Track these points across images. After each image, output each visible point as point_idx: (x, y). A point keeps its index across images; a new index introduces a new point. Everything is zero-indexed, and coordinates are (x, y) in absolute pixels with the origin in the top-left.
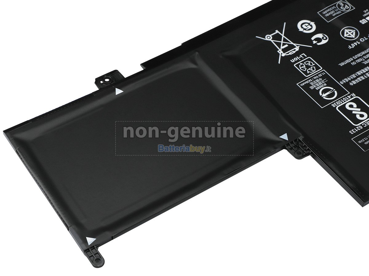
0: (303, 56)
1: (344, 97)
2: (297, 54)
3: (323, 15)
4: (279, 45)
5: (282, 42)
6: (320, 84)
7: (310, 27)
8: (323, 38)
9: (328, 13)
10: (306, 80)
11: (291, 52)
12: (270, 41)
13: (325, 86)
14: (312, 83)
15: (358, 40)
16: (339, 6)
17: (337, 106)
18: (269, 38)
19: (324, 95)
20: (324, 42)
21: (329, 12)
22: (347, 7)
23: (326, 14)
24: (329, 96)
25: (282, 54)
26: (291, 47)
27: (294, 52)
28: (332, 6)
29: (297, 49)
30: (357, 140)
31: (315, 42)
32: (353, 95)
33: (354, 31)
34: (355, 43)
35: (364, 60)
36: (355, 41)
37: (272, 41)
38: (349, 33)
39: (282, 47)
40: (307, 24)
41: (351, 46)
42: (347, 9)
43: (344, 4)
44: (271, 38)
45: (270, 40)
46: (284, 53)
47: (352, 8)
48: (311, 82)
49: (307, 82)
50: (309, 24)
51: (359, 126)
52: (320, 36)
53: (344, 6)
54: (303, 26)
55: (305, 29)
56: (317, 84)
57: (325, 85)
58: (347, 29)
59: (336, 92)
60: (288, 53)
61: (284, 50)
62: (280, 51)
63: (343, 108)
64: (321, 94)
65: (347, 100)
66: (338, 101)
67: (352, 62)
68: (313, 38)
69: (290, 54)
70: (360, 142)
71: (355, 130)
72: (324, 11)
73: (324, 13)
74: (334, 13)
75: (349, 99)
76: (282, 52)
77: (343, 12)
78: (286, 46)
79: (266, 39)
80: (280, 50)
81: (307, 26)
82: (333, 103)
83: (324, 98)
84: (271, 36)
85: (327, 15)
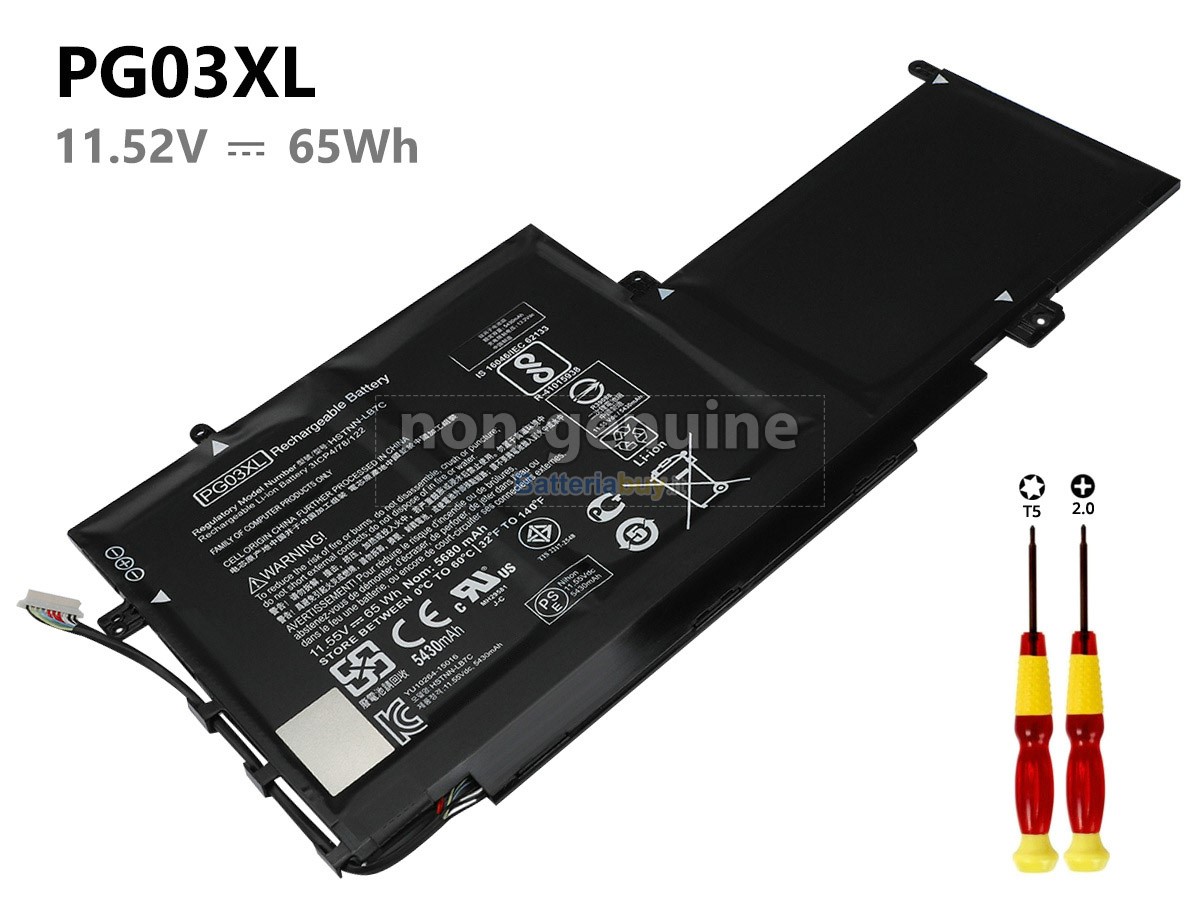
0: (640, 461)
1: (555, 390)
2: (653, 463)
3: (599, 570)
4: (696, 476)
5: (689, 484)
6: (603, 406)
7: (630, 534)
8: (599, 513)
9: (589, 578)
10: (631, 408)
11: (667, 463)
12: (716, 481)
13: (593, 404)
14: (620, 404)
15: (521, 521)
16: (562, 601)
17: (571, 370)
18: (720, 487)
19: (594, 386)
20: (597, 503)
21: (585, 580)
22: (544, 603)
23: (593, 575)
24: (586, 385)
25: (687, 456)
26: (668, 476)
27: (660, 466)
28: (579, 595)
29: (655, 474)
30: (538, 317)
31: (617, 498)
32: (538, 398)
33: (531, 538)
34: (530, 511)
35: (512, 476)
36: (529, 517)
37: (713, 482)
38: (541, 533)
39: (688, 471)
40: (637, 539)
41: (537, 504)
42: (544, 596)
43: (550, 611)
44: (715, 489)
45: (717, 484)
46: (683, 459)
47: (531, 604)
48: (621, 408)
49: (629, 405)
50: (632, 542)
51: (532, 341)
52: (606, 516)
53: (551, 602)
54: (644, 534)
55: (641, 526)
56: (610, 404)
57: (593, 407)
58: (546, 543)
59: (572, 396)
60: (673, 460)
61: (683, 464)
62: (691, 461)
63: (559, 368)
64: (602, 386)
65: (550, 385)
66: (569, 380)
67: (538, 467)
68: (622, 505)
69: (670, 460)
70: (532, 315)
71: (539, 333)
72: (597, 582)
73: (598, 577)
74: (575, 577)
75: (546, 388)
76: (688, 460)
77: (555, 584)
78: (678, 477)
79: (724, 483)
80: (691, 464)
81: (637, 534)
82: (577, 374)
83: (595, 381)
84: (717, 493)
85: (590, 572)
